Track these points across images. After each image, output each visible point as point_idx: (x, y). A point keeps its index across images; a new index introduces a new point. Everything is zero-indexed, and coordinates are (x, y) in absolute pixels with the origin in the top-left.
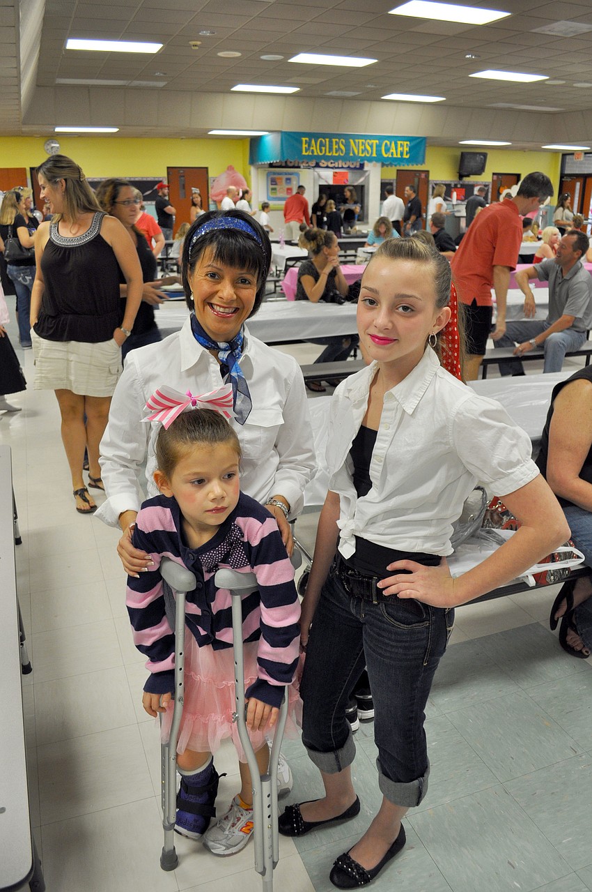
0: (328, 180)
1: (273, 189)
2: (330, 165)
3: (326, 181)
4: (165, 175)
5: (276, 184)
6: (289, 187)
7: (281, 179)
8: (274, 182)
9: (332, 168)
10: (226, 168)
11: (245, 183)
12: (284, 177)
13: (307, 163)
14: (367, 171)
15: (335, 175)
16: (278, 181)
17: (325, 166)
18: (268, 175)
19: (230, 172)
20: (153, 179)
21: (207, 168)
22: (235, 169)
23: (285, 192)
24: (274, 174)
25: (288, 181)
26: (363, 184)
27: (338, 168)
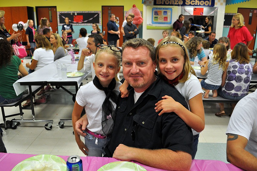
0: (190, 13)
1: (155, 17)
2: (192, 4)
3: (189, 13)
4: (101, 10)
5: (158, 15)
6: (165, 16)
7: (161, 12)
8: (156, 13)
9: (193, 6)
10: (132, 6)
11: (140, 14)
12: (163, 11)
13: (178, 2)
14: (216, 8)
15: (195, 9)
16: (159, 13)
17: (189, 4)
18: (153, 9)
19: (134, 8)
20: (94, 12)
21: (123, 6)
22: (136, 6)
23: (163, 20)
24: (157, 9)
25: (165, 13)
26: (213, 15)
27: (197, 5)
